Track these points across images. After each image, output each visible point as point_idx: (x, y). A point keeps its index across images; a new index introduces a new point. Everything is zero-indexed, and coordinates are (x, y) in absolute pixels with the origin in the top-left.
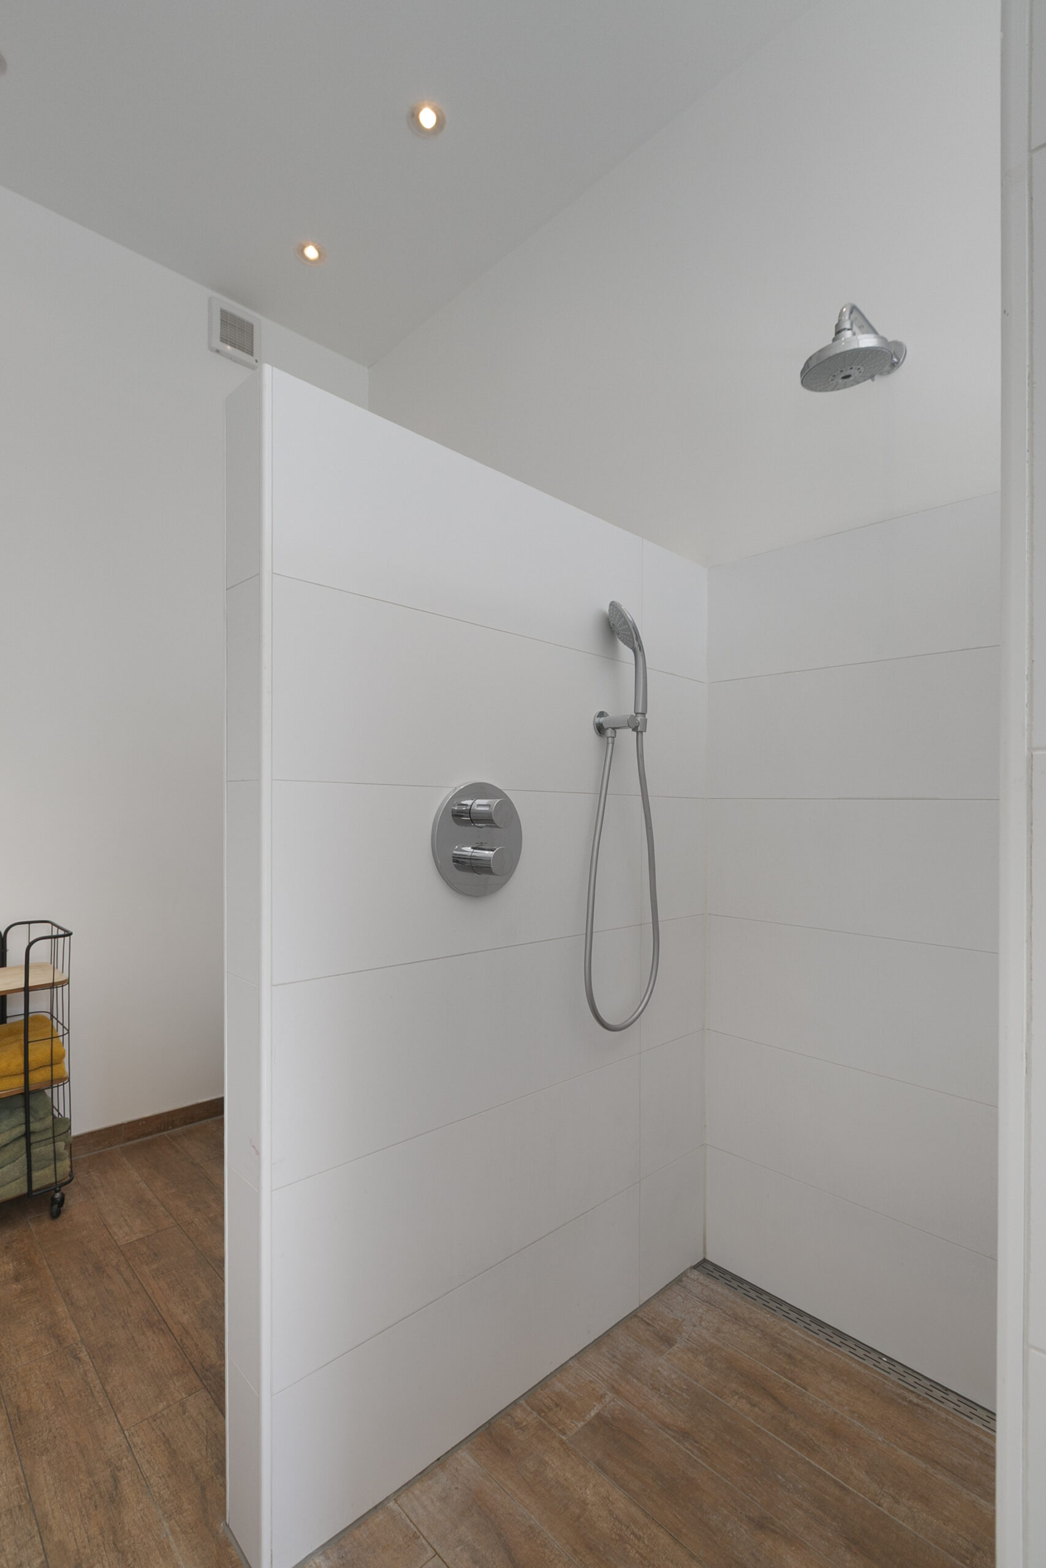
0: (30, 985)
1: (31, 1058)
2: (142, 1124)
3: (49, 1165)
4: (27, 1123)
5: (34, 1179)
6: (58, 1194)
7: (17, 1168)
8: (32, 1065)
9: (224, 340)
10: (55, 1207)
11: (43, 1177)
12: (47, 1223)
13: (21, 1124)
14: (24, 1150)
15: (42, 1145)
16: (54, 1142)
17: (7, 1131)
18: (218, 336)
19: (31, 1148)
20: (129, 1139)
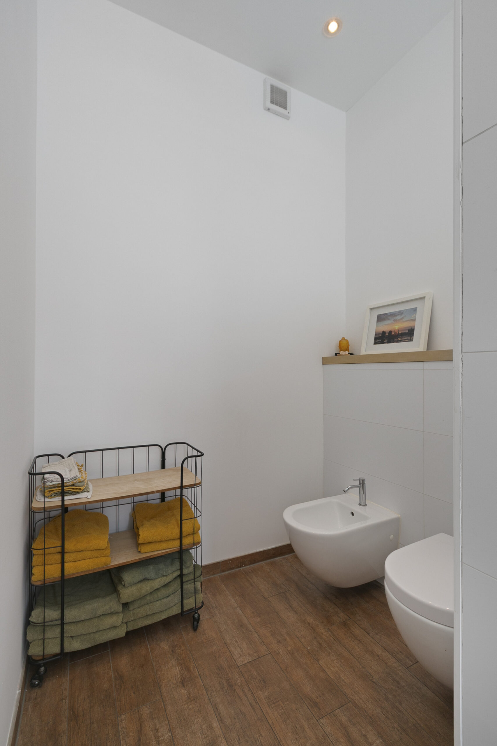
0: (183, 485)
1: (184, 529)
2: (230, 562)
3: (192, 597)
4: (181, 569)
5: (184, 605)
6: (196, 614)
7: (177, 598)
8: (184, 534)
9: (272, 102)
10: (195, 623)
11: (189, 603)
12: (191, 634)
13: (177, 570)
14: (180, 587)
15: (188, 583)
16: (195, 582)
17: (171, 574)
18: (269, 100)
19: (183, 585)
20: (223, 571)
